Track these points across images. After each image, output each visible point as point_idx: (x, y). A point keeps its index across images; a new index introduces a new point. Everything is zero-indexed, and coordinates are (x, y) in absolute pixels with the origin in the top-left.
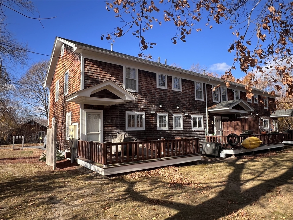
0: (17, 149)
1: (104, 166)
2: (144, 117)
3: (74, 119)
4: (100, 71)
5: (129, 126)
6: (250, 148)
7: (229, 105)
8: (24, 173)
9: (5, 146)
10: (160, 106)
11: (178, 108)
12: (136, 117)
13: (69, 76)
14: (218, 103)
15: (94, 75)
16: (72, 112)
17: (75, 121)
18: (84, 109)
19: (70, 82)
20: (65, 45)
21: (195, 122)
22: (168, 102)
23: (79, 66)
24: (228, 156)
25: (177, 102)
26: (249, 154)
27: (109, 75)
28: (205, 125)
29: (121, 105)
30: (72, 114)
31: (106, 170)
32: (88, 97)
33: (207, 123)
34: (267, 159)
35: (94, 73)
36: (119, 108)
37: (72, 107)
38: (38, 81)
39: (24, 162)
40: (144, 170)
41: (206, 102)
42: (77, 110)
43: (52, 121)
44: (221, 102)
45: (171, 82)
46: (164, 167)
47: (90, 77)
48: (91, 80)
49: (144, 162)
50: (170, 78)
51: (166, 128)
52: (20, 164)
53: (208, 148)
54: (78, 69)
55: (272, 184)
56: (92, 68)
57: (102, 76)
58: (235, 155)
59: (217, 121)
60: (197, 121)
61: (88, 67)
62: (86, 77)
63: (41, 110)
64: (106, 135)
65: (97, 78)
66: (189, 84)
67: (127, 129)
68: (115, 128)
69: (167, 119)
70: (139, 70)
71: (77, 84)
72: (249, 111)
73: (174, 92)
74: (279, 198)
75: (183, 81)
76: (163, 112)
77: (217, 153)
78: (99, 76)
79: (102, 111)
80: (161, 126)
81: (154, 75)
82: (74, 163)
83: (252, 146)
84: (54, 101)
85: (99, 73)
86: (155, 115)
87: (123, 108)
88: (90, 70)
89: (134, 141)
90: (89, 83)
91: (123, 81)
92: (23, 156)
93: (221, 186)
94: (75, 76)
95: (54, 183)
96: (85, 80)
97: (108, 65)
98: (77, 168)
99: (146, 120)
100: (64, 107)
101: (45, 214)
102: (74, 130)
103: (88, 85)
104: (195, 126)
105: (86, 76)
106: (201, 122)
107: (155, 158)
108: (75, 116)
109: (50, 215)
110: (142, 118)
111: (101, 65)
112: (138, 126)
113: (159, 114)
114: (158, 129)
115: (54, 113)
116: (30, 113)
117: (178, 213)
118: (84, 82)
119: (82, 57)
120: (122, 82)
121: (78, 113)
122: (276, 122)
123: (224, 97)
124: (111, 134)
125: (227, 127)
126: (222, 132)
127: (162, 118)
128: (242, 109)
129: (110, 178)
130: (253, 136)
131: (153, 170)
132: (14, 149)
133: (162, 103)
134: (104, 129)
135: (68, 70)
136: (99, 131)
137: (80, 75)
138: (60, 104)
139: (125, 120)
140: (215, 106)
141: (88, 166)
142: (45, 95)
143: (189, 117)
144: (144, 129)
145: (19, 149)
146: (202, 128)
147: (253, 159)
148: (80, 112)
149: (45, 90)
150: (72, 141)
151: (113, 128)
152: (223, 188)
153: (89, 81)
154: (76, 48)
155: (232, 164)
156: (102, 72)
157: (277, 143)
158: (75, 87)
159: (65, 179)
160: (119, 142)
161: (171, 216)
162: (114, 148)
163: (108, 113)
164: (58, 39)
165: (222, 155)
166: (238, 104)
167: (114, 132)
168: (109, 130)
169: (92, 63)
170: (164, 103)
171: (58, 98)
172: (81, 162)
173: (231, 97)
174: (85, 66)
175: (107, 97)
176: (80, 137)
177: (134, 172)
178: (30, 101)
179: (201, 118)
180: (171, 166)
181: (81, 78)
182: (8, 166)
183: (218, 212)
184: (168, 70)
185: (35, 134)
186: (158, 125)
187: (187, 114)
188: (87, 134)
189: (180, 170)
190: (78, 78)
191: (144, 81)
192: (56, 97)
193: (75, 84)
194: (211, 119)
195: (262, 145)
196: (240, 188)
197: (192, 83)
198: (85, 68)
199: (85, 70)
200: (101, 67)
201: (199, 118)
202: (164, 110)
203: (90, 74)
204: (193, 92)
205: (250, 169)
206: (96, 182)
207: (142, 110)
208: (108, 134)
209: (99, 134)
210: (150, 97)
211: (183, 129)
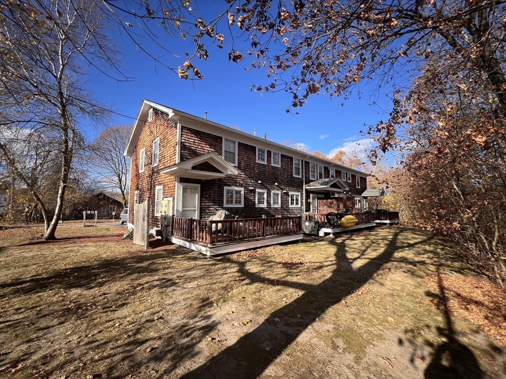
0: (89, 226)
1: (209, 245)
2: (242, 193)
3: (166, 194)
4: (197, 141)
5: (228, 202)
6: (347, 227)
7: (326, 183)
8: (112, 253)
9: (69, 221)
10: (259, 182)
11: (276, 184)
12: (234, 193)
13: (160, 145)
14: (314, 181)
15: (191, 145)
16: (164, 186)
17: (168, 196)
18: (180, 182)
19: (161, 152)
20: (154, 109)
21: (292, 200)
22: (267, 178)
23: (175, 134)
24: (326, 234)
25: (276, 178)
26: (346, 232)
27: (207, 146)
28: (302, 203)
29: (220, 180)
30: (163, 188)
31: (211, 250)
32: (189, 170)
33: (304, 201)
34: (363, 237)
35: (191, 143)
36: (218, 182)
37: (163, 179)
38: (110, 148)
39: (105, 241)
40: (250, 249)
41: (304, 179)
42: (171, 183)
43: (135, 194)
44: (317, 179)
45: (271, 157)
46: (268, 246)
47: (187, 148)
48: (188, 151)
49: (249, 241)
50: (269, 153)
51: (265, 205)
52: (102, 244)
53: (307, 226)
54: (172, 138)
55: (379, 262)
56: (189, 137)
57: (200, 147)
58: (334, 234)
59: (314, 199)
60: (295, 198)
61: (185, 136)
62: (183, 147)
63: (113, 182)
64: (203, 211)
65: (195, 148)
66: (288, 160)
67: (225, 205)
68: (213, 204)
69: (265, 196)
70: (239, 143)
71: (171, 154)
72: (344, 189)
73: (273, 168)
74: (391, 276)
75: (282, 156)
76: (261, 188)
77: (316, 232)
78: (196, 146)
79: (199, 186)
80: (260, 202)
81: (254, 149)
82: (166, 241)
83: (349, 225)
84: (138, 172)
85: (197, 144)
86: (253, 191)
87: (221, 183)
88: (187, 139)
89: (236, 219)
90: (185, 154)
91: (221, 153)
92: (100, 233)
93: (333, 264)
94: (169, 145)
95: (155, 263)
96: (181, 150)
97: (207, 136)
98: (172, 247)
99: (245, 197)
100: (152, 179)
101: (162, 299)
102: (167, 206)
103: (185, 157)
104: (292, 203)
105: (182, 145)
106: (298, 199)
107: (260, 237)
108: (168, 190)
109: (168, 299)
110: (241, 194)
111: (200, 134)
112: (236, 203)
113: (258, 190)
114: (257, 206)
115: (138, 185)
116: (98, 185)
117: (305, 293)
118: (181, 153)
119: (178, 124)
120: (221, 155)
121: (173, 186)
122: (366, 202)
123: (321, 174)
124: (209, 210)
125: (323, 206)
126: (318, 210)
127: (261, 194)
128: (338, 187)
129: (215, 258)
130: (349, 214)
131: (259, 249)
132: (85, 226)
133: (261, 179)
134: (201, 205)
135: (159, 138)
136: (195, 207)
137: (175, 144)
138: (147, 175)
139: (223, 196)
140: (311, 183)
141: (187, 244)
142: (119, 164)
143: (287, 194)
144: (242, 205)
145: (92, 226)
146: (299, 206)
147: (350, 238)
148: (175, 186)
149: (119, 159)
150: (165, 218)
151: (211, 204)
152: (335, 267)
153: (186, 152)
154: (173, 114)
155: (332, 242)
156: (200, 142)
157: (369, 222)
158: (168, 157)
159: (165, 260)
160: (219, 220)
161: (299, 296)
162: (214, 225)
163: (206, 188)
164: (145, 101)
165: (321, 234)
166: (335, 183)
167: (212, 209)
168: (207, 206)
169: (189, 132)
170: (263, 178)
171: (143, 169)
172: (177, 241)
173: (327, 175)
174: (182, 134)
175: (209, 171)
176: (175, 214)
177: (240, 251)
178: (99, 170)
179: (299, 195)
180: (275, 244)
181: (177, 148)
182: (88, 246)
183: (342, 291)
184: (268, 144)
185: (104, 209)
186: (257, 202)
187: (285, 191)
188: (183, 211)
189: (286, 249)
190: (172, 148)
191: (243, 155)
192: (140, 168)
193: (169, 155)
194: (308, 197)
195: (357, 224)
196: (351, 267)
197: (291, 158)
198: (182, 137)
199: (181, 139)
200: (199, 136)
201: (296, 195)
202: (262, 186)
203: (187, 144)
204: (292, 169)
205: (353, 248)
206: (201, 262)
207: (241, 186)
208: (205, 210)
209: (195, 210)
210: (249, 172)
211: (281, 206)
